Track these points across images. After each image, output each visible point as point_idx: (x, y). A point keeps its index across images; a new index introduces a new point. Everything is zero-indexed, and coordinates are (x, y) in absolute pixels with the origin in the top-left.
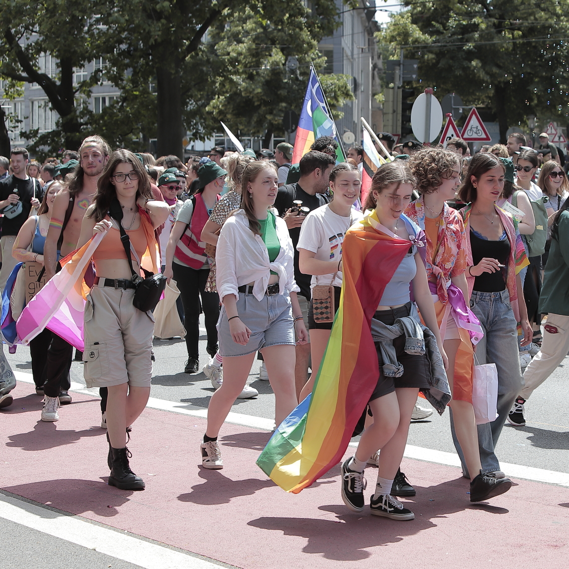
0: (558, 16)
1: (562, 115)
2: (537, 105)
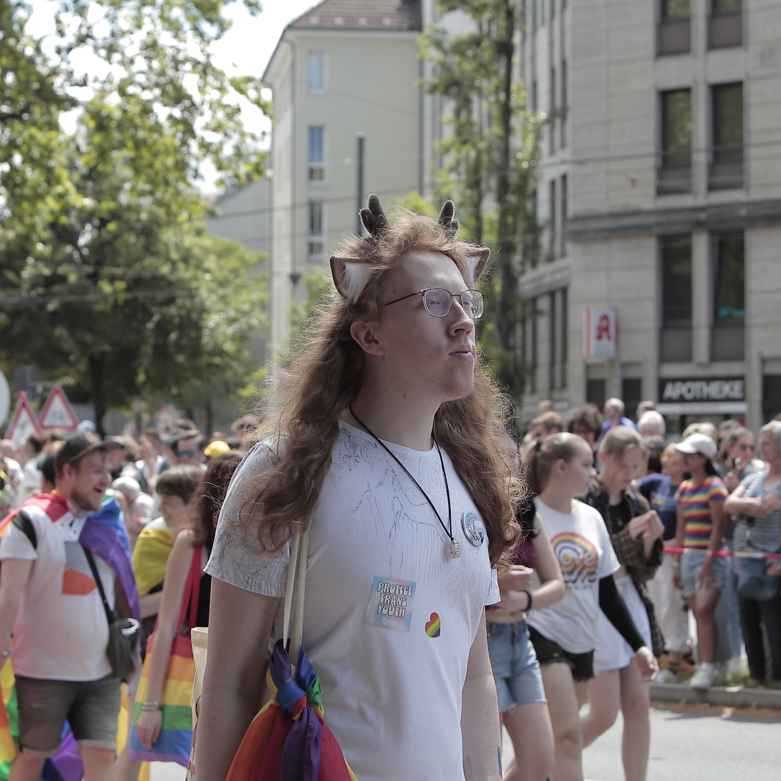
0: (174, 263)
1: (178, 396)
2: (145, 383)
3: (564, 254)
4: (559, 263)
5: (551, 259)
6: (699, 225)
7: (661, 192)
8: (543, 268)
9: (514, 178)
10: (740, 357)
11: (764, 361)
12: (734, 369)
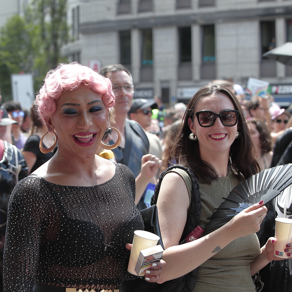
3: (78, 39)
4: (77, 42)
5: (73, 41)
6: (135, 27)
7: (119, 13)
8: (70, 45)
9: (57, 8)
10: (151, 80)
11: (162, 82)
12: (149, 85)
